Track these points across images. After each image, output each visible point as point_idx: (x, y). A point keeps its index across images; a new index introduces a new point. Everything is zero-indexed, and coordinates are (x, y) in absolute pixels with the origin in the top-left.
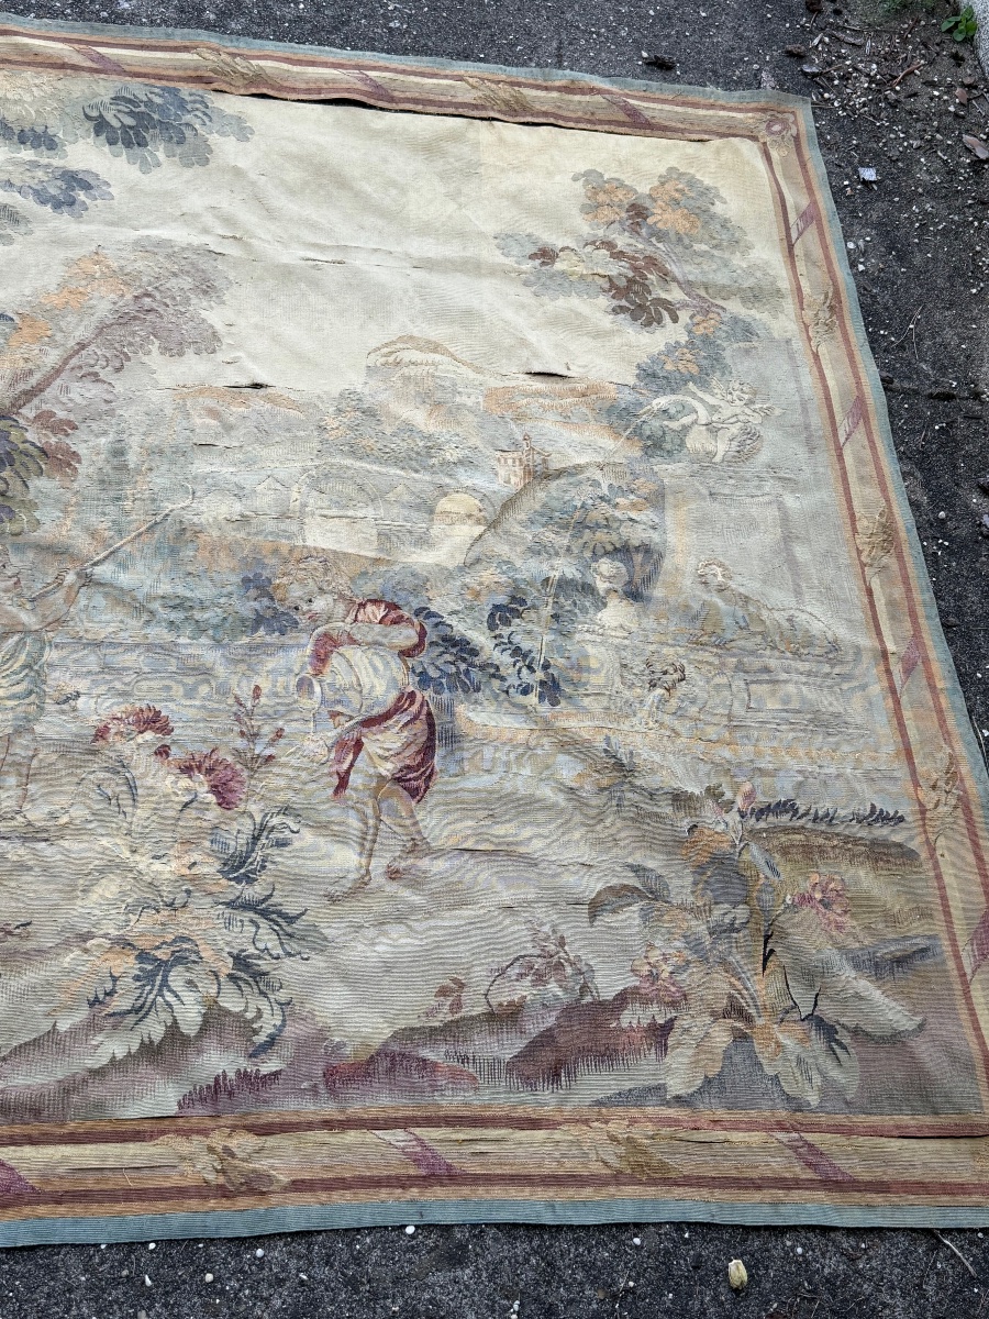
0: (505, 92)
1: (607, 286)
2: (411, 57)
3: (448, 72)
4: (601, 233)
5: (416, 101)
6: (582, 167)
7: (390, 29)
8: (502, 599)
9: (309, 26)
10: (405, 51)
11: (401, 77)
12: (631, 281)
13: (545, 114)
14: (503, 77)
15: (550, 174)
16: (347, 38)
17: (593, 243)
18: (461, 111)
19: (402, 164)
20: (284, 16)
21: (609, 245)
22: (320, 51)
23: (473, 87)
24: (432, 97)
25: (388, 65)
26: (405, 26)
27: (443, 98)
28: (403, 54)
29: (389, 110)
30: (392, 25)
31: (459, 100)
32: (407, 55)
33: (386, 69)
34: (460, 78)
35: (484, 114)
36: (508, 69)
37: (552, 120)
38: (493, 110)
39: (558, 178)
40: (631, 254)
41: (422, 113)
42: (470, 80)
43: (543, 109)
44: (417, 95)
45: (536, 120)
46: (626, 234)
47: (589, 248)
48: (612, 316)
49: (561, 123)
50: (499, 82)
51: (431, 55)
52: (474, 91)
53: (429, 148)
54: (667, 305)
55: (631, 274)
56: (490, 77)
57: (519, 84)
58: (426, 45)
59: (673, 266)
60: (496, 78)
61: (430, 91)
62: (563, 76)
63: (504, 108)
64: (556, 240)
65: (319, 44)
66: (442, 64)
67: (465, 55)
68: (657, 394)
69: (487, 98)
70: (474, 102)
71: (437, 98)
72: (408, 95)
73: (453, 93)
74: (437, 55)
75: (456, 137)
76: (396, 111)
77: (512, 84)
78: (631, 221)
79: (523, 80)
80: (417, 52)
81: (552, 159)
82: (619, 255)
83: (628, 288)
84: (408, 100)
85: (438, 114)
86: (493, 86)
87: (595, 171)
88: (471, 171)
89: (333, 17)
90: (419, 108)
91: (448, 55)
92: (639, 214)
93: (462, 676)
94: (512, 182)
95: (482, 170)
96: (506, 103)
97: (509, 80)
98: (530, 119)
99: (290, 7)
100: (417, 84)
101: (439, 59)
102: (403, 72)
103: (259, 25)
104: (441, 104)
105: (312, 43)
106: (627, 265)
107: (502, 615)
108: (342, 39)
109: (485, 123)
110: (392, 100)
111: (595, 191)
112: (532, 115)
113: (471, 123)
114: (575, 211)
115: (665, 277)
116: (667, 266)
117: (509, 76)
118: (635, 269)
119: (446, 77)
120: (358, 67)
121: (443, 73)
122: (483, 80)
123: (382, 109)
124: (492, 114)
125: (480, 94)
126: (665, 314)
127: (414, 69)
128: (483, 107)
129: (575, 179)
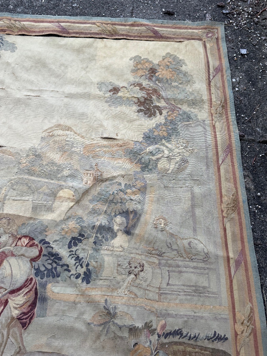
0: (109, 28)
1: (136, 101)
2: (79, 17)
3: (90, 21)
4: (137, 80)
5: (77, 33)
6: (134, 55)
7: (73, 7)
8: (76, 235)
9: (45, 8)
10: (77, 15)
11: (73, 24)
12: (146, 99)
13: (123, 35)
14: (110, 22)
15: (122, 58)
16: (57, 12)
17: (134, 84)
18: (92, 36)
19: (68, 57)
20: (36, 5)
21: (140, 85)
22: (46, 17)
23: (99, 26)
24: (82, 31)
25: (69, 20)
26: (78, 6)
27: (86, 31)
28: (76, 16)
29: (67, 37)
30: (74, 5)
31: (92, 32)
32: (77, 16)
33: (68, 22)
34: (94, 24)
35: (100, 36)
36: (112, 19)
37: (125, 37)
38: (104, 34)
39: (124, 59)
40: (148, 88)
41: (79, 37)
42: (98, 24)
43: (123, 33)
44: (77, 31)
45: (119, 38)
46: (147, 80)
47: (132, 87)
48: (137, 113)
49: (128, 38)
50: (108, 24)
51: (86, 16)
52: (98, 28)
53: (79, 51)
54: (158, 108)
55: (146, 96)
56: (105, 22)
57: (115, 24)
58: (85, 12)
59: (163, 92)
60: (107, 22)
61: (83, 29)
62: (131, 20)
63: (108, 34)
64: (120, 84)
65: (47, 15)
66: (88, 19)
67: (98, 15)
68: (149, 145)
69: (103, 30)
70: (97, 32)
71: (84, 31)
72: (74, 31)
73: (90, 29)
74: (88, 15)
75: (89, 46)
76: (69, 37)
77: (113, 24)
78: (149, 75)
79: (117, 23)
80: (81, 15)
81: (123, 52)
82: (142, 89)
83: (145, 102)
84: (74, 33)
85: (84, 37)
86: (106, 26)
87: (138, 56)
88: (92, 58)
89: (53, 4)
90: (78, 35)
91: (92, 15)
92: (152, 72)
93: (53, 270)
94: (107, 62)
95: (97, 58)
96: (109, 31)
97: (112, 23)
98: (117, 37)
99: (39, 2)
100: (78, 27)
101: (87, 17)
102: (74, 23)
103: (27, 9)
104: (86, 34)
105: (44, 14)
106: (145, 93)
107: (75, 241)
108: (55, 12)
109: (101, 40)
110: (68, 33)
111: (137, 64)
112: (118, 36)
113: (96, 40)
114: (129, 72)
115: (159, 97)
116: (161, 92)
117: (112, 22)
118: (148, 94)
119: (89, 23)
120: (58, 22)
121: (88, 22)
122: (102, 23)
123: (64, 37)
124: (103, 36)
125: (100, 29)
126: (157, 111)
127: (78, 21)
128: (101, 34)
129: (131, 59)
